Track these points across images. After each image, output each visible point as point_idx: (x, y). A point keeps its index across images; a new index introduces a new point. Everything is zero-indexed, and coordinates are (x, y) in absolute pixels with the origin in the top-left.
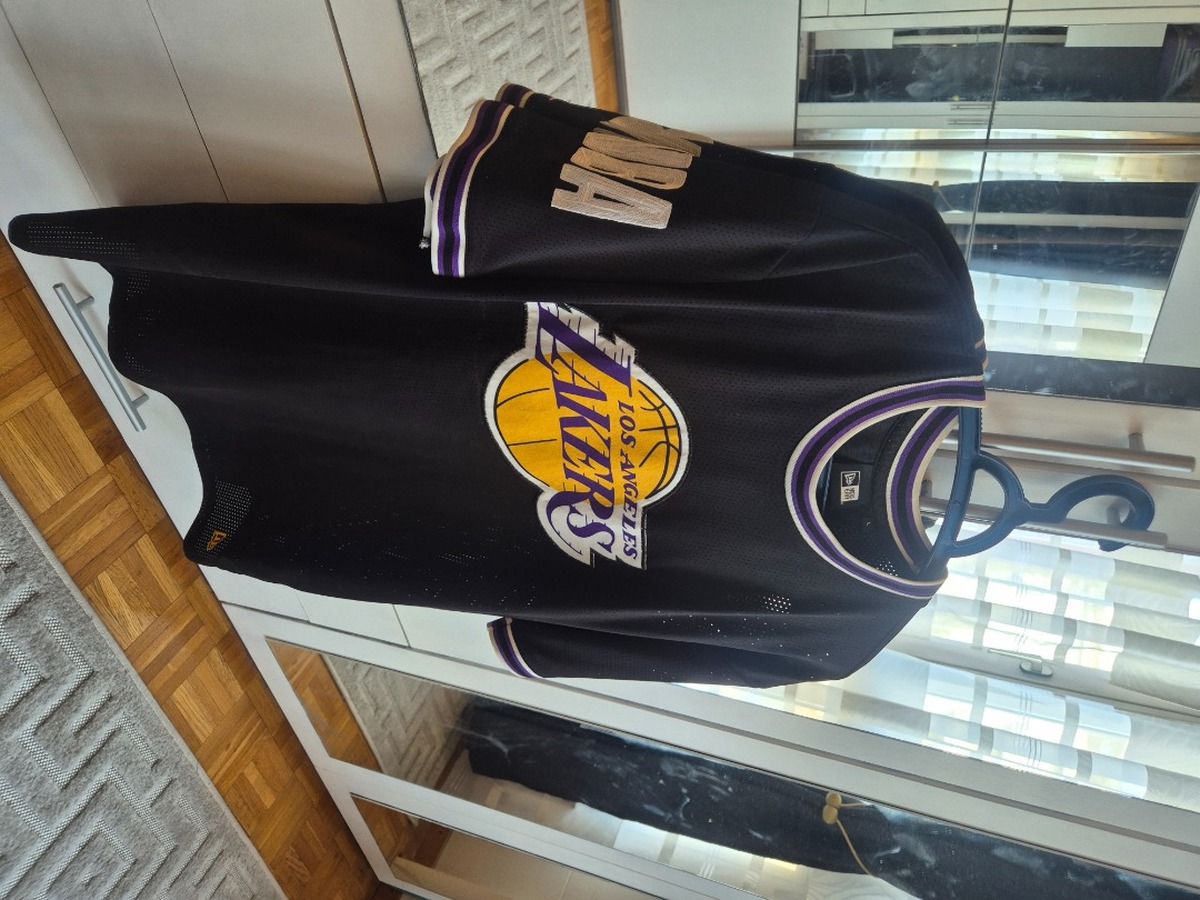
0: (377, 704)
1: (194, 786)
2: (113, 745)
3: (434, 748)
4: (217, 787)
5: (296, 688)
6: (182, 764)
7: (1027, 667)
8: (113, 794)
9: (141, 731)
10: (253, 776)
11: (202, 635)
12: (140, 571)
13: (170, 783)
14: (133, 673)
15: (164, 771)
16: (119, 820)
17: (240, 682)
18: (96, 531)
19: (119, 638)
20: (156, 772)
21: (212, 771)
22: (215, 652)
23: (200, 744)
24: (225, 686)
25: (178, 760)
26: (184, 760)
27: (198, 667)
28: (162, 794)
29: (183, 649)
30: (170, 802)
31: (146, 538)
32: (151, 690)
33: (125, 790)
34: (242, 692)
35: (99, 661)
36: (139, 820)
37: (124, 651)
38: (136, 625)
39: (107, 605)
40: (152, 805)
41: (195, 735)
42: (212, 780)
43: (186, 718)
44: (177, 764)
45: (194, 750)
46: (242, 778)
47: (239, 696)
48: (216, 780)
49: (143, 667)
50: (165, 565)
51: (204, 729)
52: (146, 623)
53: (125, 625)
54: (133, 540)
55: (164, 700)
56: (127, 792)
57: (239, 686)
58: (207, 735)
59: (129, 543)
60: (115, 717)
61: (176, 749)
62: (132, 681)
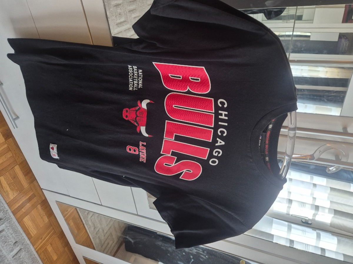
0: (94, 227)
1: (28, 251)
2: (0, 236)
3: (113, 242)
4: (37, 252)
5: (66, 220)
6: (25, 243)
7: (304, 221)
9: (11, 231)
10: (50, 249)
11: (35, 200)
12: (15, 177)
13: (20, 250)
14: (9, 211)
15: (18, 246)
19: (6, 199)
20: (15, 246)
21: (35, 246)
22: (39, 206)
23: (32, 237)
24: (42, 218)
25: (23, 242)
27: (33, 211)
28: (17, 253)
29: (28, 204)
30: (20, 256)
31: (17, 166)
32: (15, 218)
34: (48, 220)
36: (8, 262)
37: (7, 204)
38: (12, 195)
39: (2, 188)
40: (13, 257)
41: (30, 234)
42: (35, 249)
43: (28, 228)
45: (29, 239)
46: (46, 250)
48: (37, 249)
49: (13, 209)
50: (24, 176)
51: (33, 232)
52: (16, 194)
53: (8, 195)
54: (13, 166)
55: (20, 221)
56: (4, 252)
57: (47, 218)
58: (35, 234)
60: (2, 226)
61: (23, 238)
62: (9, 214)
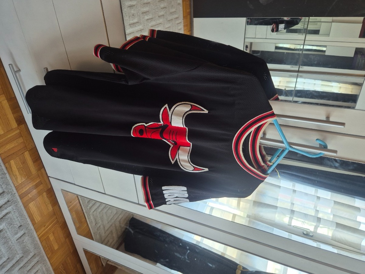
0: (96, 222)
1: (32, 237)
2: (7, 217)
3: (113, 241)
4: (40, 239)
5: (70, 210)
7: (305, 233)
8: (4, 233)
9: (17, 214)
10: (52, 238)
11: (41, 187)
12: (24, 162)
13: (24, 234)
14: (17, 195)
15: (22, 229)
16: (5, 243)
17: (52, 205)
18: (12, 147)
19: (14, 183)
20: (20, 229)
21: (39, 233)
22: (45, 194)
23: (36, 223)
24: (46, 205)
25: (27, 226)
26: (29, 227)
27: (38, 198)
28: (21, 237)
29: (35, 190)
30: (23, 240)
31: (27, 152)
32: (22, 202)
33: (8, 233)
34: (52, 209)
35: (6, 188)
36: (12, 244)
37: (15, 187)
38: (21, 180)
39: (12, 171)
40: (17, 240)
41: (34, 220)
42: (38, 236)
43: (32, 214)
44: (27, 228)
45: (33, 225)
46: (48, 238)
47: (51, 210)
48: (39, 236)
49: (20, 194)
50: (32, 162)
51: (38, 218)
52: (24, 180)
53: (16, 179)
54: (23, 152)
55: (26, 206)
56: (9, 234)
57: (51, 207)
58: (39, 221)
59: (22, 153)
60: (9, 208)
61: (27, 223)
62: (16, 197)
